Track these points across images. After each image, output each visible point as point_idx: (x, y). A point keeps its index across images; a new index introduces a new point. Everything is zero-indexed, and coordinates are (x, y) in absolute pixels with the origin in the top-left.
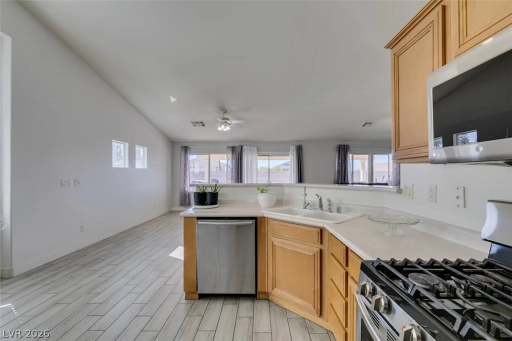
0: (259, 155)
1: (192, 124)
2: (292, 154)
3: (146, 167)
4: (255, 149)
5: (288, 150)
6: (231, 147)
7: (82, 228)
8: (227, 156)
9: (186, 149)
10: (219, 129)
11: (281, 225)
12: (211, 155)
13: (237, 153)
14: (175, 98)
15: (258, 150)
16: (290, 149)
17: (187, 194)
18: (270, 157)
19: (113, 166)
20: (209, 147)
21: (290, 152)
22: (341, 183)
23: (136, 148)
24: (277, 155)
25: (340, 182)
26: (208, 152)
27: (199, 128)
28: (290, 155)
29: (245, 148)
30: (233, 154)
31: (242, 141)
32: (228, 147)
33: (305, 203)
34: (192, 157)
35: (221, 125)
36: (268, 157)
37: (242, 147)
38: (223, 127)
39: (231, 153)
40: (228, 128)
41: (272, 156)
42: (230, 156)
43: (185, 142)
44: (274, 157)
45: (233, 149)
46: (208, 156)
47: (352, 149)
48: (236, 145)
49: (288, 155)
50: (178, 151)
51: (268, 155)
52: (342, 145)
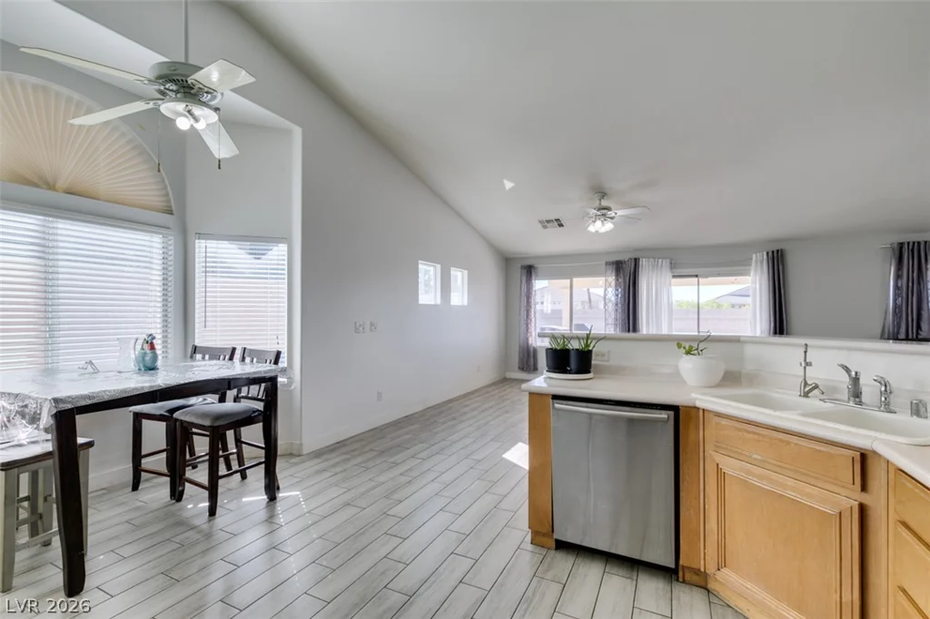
0: (674, 277)
1: (540, 226)
2: (756, 271)
3: (466, 303)
4: (666, 263)
5: (746, 262)
6: (613, 263)
7: (379, 395)
8: (606, 280)
9: (529, 271)
10: (592, 229)
11: (739, 430)
12: (575, 280)
13: (627, 272)
14: (512, 181)
15: (673, 266)
16: (752, 259)
17: (532, 350)
18: (701, 280)
19: (420, 302)
20: (571, 265)
21: (753, 267)
22: (907, 339)
23: (452, 272)
24: (719, 275)
25: (902, 335)
26: (569, 274)
27: (554, 230)
28: (752, 273)
29: (643, 262)
30: (617, 275)
31: (637, 250)
32: (607, 263)
33: (806, 384)
34: (539, 284)
35: (594, 222)
36: (696, 279)
37: (636, 261)
38: (599, 223)
39: (614, 274)
40: (609, 226)
41: (707, 277)
42: (612, 279)
43: (527, 258)
44: (710, 279)
45: (618, 266)
46: (569, 281)
48: (625, 257)
49: (746, 273)
50: (517, 274)
51: (697, 276)
52: (909, 243)
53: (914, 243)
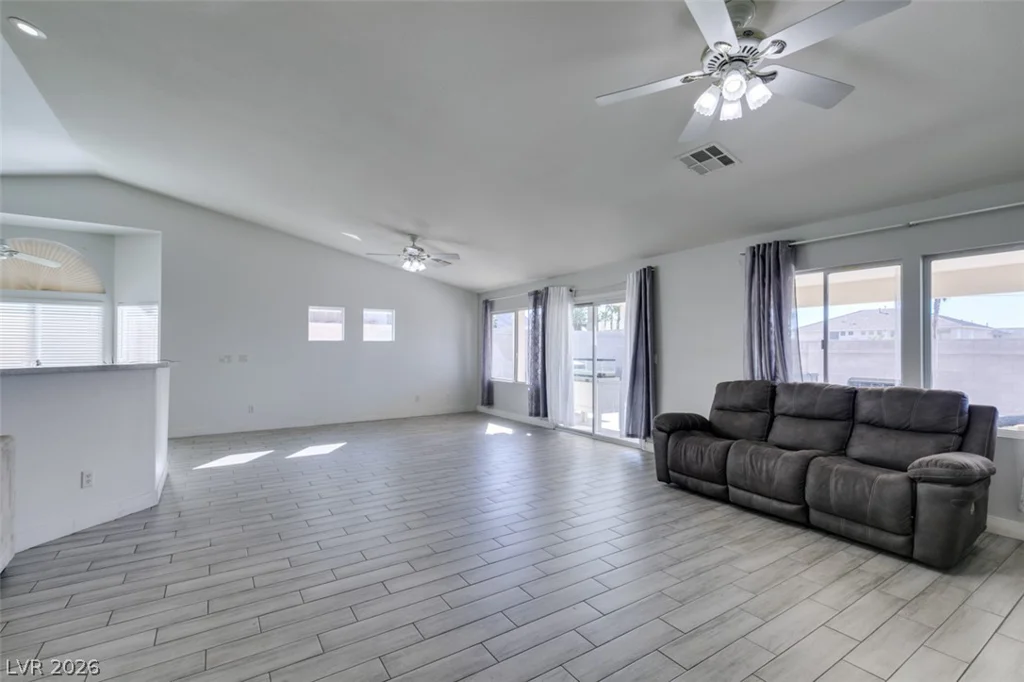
0: (574, 305)
2: (629, 294)
3: (392, 338)
4: (564, 290)
5: (622, 285)
6: (533, 294)
7: (251, 409)
8: (528, 311)
9: (486, 306)
12: (518, 312)
13: (539, 298)
15: (572, 293)
16: (625, 282)
18: (595, 308)
21: (627, 291)
23: (367, 312)
24: (608, 302)
28: (627, 297)
29: (552, 292)
30: (535, 307)
31: (548, 279)
32: (530, 294)
34: (494, 319)
36: (592, 307)
37: (547, 289)
39: (531, 306)
41: (599, 304)
42: (531, 311)
43: (487, 293)
45: (536, 297)
46: (515, 313)
47: (812, 254)
48: (540, 287)
49: (624, 299)
50: (481, 309)
51: (591, 304)
52: (759, 246)
53: (765, 245)
